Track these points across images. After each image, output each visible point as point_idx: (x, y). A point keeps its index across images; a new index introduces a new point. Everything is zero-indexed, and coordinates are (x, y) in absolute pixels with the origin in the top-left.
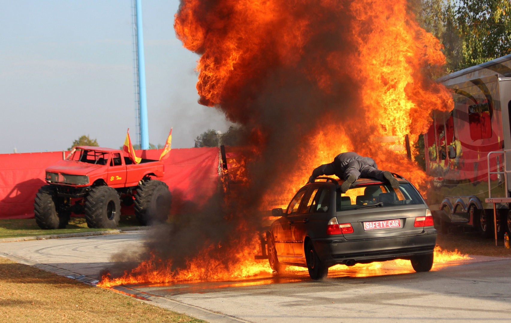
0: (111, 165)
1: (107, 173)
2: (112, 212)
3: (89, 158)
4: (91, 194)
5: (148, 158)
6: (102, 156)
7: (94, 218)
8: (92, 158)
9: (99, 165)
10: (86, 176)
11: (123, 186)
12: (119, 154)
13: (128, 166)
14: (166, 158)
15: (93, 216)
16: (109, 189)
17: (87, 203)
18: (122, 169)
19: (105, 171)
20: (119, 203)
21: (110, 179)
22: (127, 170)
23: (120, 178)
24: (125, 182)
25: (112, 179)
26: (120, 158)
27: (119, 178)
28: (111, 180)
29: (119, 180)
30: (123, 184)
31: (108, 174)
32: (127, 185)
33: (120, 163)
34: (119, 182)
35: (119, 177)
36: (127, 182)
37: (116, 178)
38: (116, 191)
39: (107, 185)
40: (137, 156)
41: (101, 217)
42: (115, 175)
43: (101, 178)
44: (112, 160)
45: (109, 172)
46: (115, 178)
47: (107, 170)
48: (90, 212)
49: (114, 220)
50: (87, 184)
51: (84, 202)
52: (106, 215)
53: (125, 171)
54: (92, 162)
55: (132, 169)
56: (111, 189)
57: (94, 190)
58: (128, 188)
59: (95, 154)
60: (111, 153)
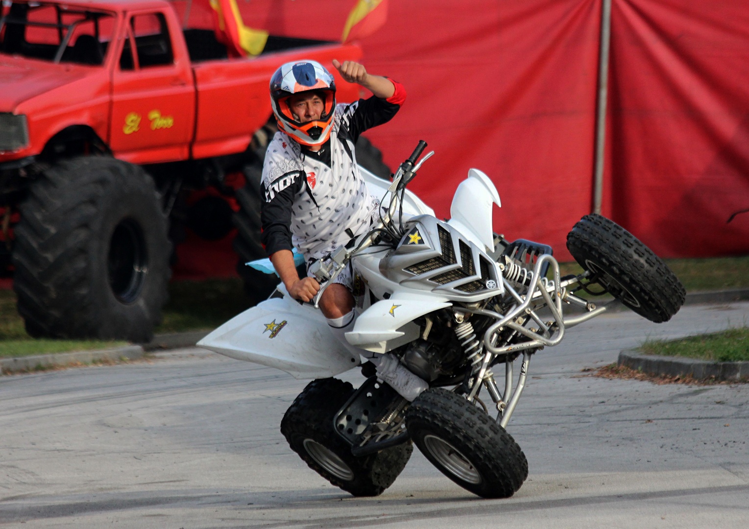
0: (126, 63)
1: (105, 98)
2: (131, 270)
3: (33, 35)
4: (40, 191)
5: (293, 31)
6: (88, 28)
7: (53, 295)
8: (49, 36)
9: (72, 67)
10: (11, 114)
11: (178, 154)
12: (161, 17)
13: (204, 67)
14: (369, 29)
15: (49, 285)
16: (114, 170)
17: (21, 231)
18: (176, 80)
19: (100, 92)
20: (165, 227)
21: (123, 123)
22: (201, 87)
23: (168, 122)
24: (189, 137)
25: (131, 123)
26: (165, 34)
27: (160, 121)
28: (127, 131)
29: (162, 130)
30: (180, 145)
31: (111, 103)
32: (201, 151)
33: (167, 59)
34: (162, 140)
35: (164, 114)
36: (200, 135)
37: (150, 122)
38: (148, 178)
39: (107, 150)
40: (248, 23)
41: (84, 291)
42: (143, 108)
43: (84, 119)
44: (127, 42)
45: (117, 97)
46: (145, 123)
47: (110, 88)
48: (35, 272)
49: (141, 303)
50: (19, 149)
51: (12, 225)
52: (106, 281)
53: (190, 88)
54: (45, 52)
55: (218, 83)
56: (123, 170)
57: (51, 174)
58: (209, 161)
59: (59, 18)
60: (125, 12)
